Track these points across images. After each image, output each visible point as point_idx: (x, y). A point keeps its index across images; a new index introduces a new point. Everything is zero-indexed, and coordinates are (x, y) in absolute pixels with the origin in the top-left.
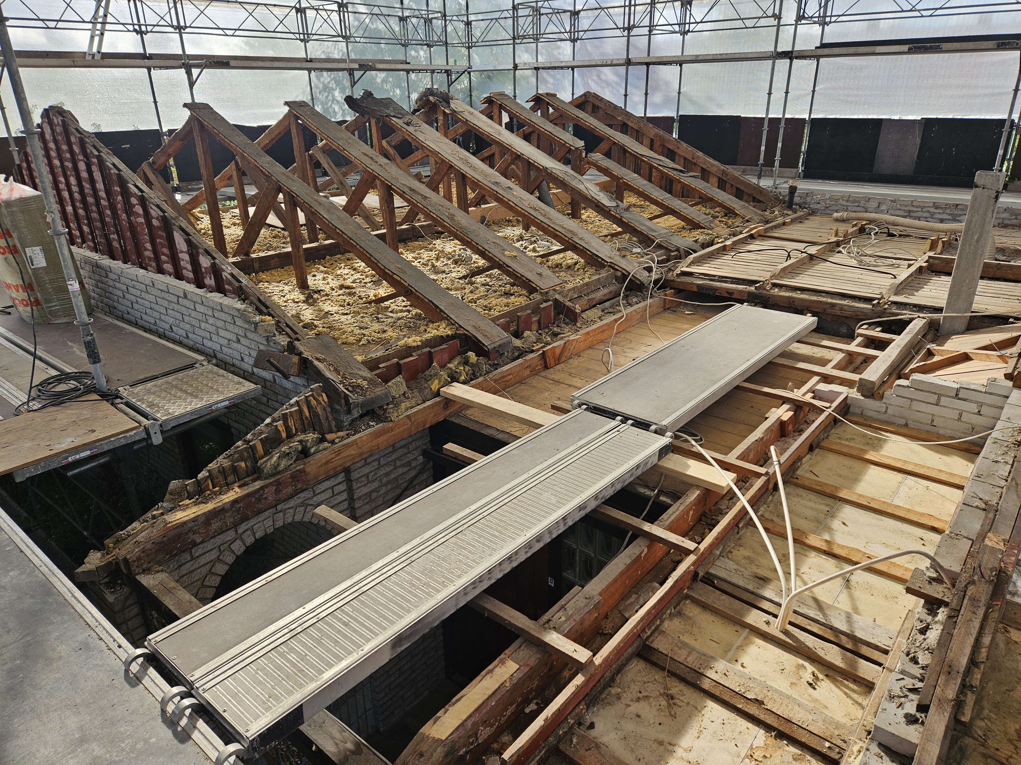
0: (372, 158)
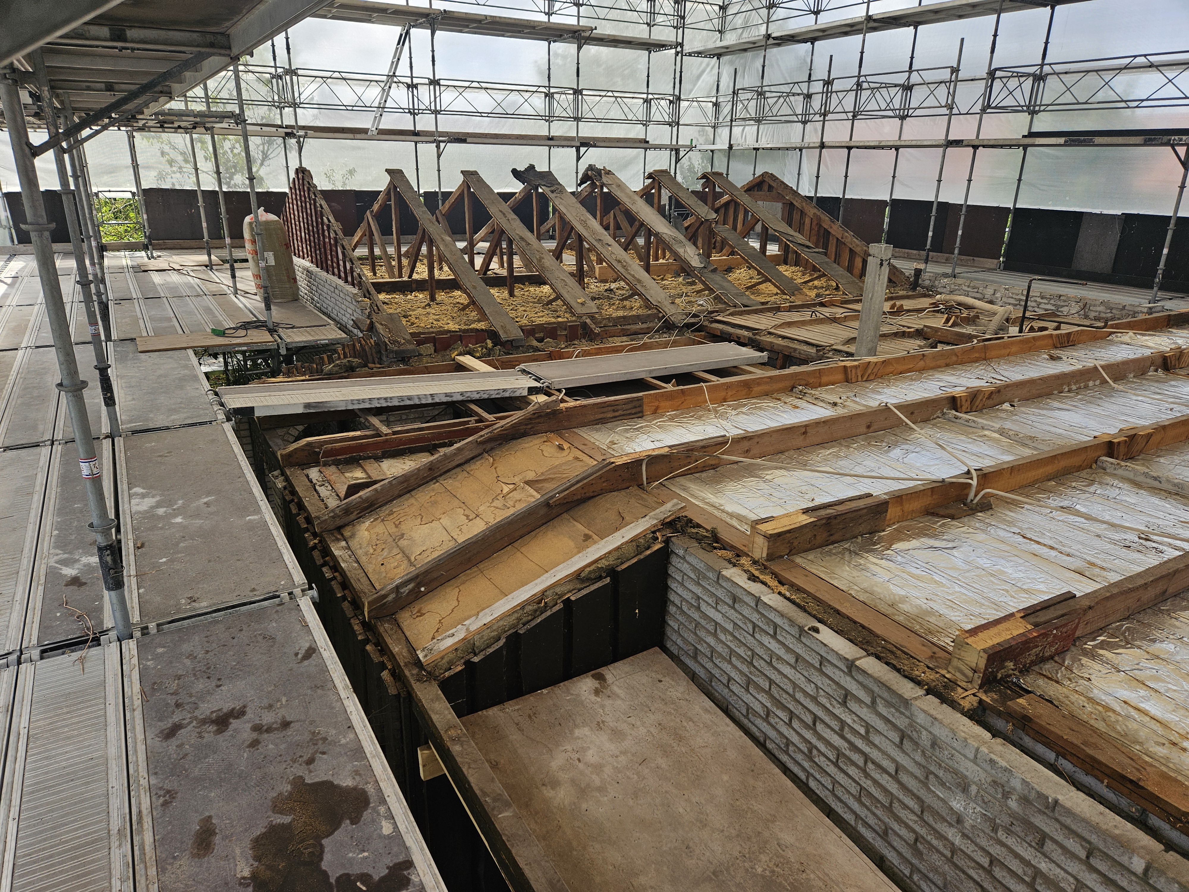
0: (504, 214)
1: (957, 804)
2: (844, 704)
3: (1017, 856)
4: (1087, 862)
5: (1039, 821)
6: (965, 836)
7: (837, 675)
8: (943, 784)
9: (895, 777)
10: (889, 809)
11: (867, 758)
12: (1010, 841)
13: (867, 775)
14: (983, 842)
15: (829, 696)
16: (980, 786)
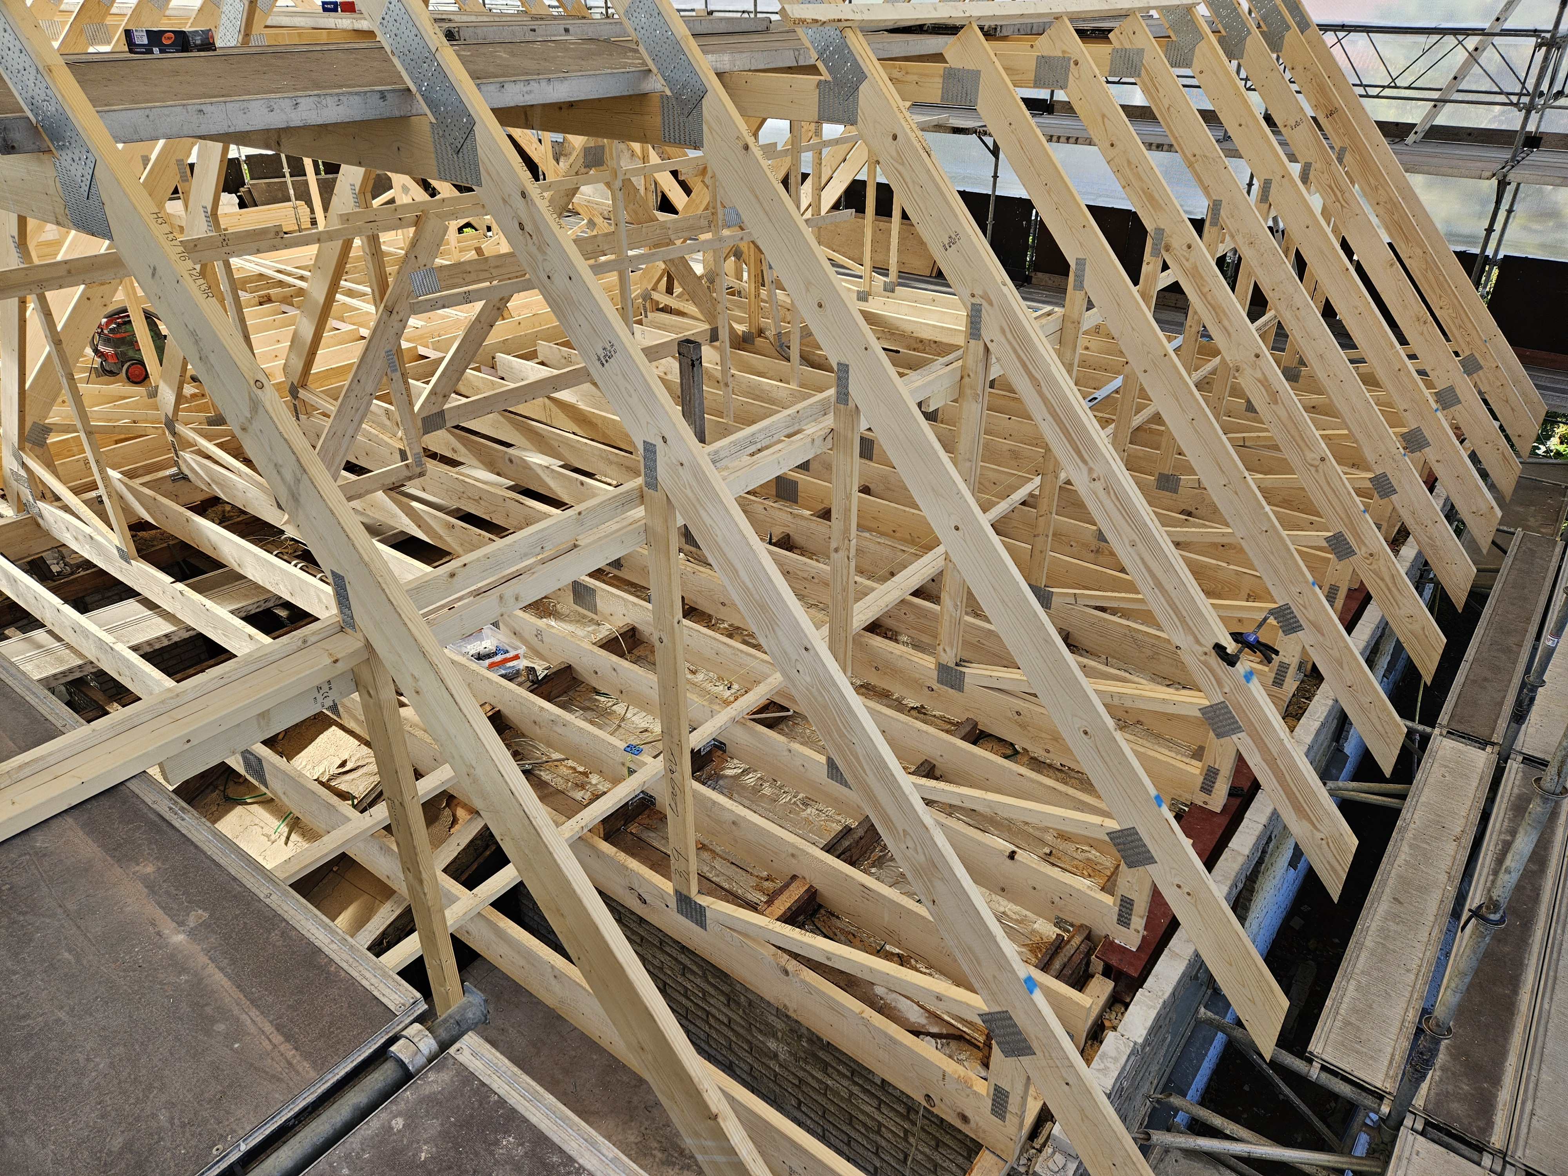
1: (772, 1045)
2: (683, 975)
3: (813, 1077)
4: (851, 1079)
5: (821, 1054)
6: (781, 1065)
7: (675, 953)
8: (761, 1031)
9: (729, 1026)
10: (730, 1048)
11: (708, 1013)
12: (808, 1068)
13: (711, 1026)
14: (793, 1070)
15: (672, 969)
16: (784, 1033)
